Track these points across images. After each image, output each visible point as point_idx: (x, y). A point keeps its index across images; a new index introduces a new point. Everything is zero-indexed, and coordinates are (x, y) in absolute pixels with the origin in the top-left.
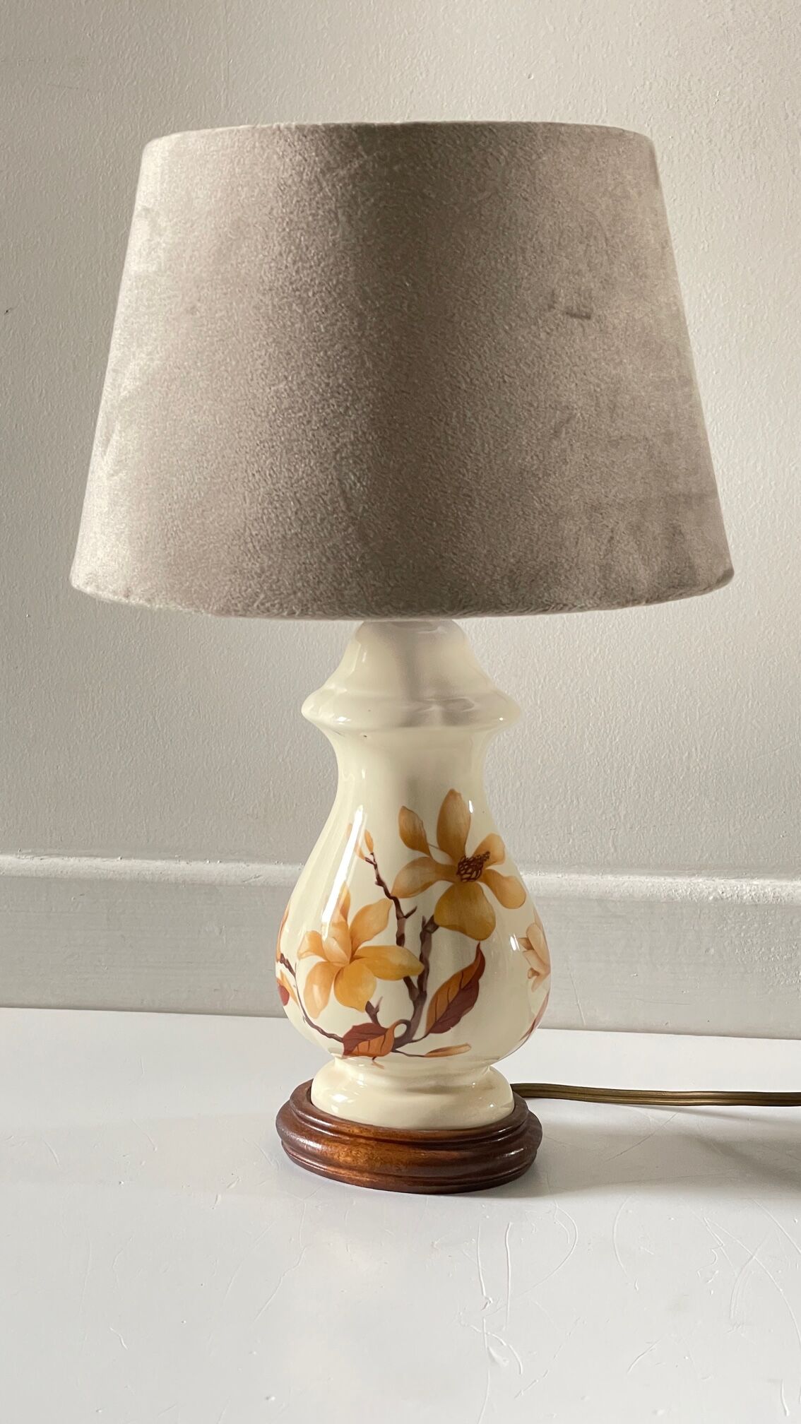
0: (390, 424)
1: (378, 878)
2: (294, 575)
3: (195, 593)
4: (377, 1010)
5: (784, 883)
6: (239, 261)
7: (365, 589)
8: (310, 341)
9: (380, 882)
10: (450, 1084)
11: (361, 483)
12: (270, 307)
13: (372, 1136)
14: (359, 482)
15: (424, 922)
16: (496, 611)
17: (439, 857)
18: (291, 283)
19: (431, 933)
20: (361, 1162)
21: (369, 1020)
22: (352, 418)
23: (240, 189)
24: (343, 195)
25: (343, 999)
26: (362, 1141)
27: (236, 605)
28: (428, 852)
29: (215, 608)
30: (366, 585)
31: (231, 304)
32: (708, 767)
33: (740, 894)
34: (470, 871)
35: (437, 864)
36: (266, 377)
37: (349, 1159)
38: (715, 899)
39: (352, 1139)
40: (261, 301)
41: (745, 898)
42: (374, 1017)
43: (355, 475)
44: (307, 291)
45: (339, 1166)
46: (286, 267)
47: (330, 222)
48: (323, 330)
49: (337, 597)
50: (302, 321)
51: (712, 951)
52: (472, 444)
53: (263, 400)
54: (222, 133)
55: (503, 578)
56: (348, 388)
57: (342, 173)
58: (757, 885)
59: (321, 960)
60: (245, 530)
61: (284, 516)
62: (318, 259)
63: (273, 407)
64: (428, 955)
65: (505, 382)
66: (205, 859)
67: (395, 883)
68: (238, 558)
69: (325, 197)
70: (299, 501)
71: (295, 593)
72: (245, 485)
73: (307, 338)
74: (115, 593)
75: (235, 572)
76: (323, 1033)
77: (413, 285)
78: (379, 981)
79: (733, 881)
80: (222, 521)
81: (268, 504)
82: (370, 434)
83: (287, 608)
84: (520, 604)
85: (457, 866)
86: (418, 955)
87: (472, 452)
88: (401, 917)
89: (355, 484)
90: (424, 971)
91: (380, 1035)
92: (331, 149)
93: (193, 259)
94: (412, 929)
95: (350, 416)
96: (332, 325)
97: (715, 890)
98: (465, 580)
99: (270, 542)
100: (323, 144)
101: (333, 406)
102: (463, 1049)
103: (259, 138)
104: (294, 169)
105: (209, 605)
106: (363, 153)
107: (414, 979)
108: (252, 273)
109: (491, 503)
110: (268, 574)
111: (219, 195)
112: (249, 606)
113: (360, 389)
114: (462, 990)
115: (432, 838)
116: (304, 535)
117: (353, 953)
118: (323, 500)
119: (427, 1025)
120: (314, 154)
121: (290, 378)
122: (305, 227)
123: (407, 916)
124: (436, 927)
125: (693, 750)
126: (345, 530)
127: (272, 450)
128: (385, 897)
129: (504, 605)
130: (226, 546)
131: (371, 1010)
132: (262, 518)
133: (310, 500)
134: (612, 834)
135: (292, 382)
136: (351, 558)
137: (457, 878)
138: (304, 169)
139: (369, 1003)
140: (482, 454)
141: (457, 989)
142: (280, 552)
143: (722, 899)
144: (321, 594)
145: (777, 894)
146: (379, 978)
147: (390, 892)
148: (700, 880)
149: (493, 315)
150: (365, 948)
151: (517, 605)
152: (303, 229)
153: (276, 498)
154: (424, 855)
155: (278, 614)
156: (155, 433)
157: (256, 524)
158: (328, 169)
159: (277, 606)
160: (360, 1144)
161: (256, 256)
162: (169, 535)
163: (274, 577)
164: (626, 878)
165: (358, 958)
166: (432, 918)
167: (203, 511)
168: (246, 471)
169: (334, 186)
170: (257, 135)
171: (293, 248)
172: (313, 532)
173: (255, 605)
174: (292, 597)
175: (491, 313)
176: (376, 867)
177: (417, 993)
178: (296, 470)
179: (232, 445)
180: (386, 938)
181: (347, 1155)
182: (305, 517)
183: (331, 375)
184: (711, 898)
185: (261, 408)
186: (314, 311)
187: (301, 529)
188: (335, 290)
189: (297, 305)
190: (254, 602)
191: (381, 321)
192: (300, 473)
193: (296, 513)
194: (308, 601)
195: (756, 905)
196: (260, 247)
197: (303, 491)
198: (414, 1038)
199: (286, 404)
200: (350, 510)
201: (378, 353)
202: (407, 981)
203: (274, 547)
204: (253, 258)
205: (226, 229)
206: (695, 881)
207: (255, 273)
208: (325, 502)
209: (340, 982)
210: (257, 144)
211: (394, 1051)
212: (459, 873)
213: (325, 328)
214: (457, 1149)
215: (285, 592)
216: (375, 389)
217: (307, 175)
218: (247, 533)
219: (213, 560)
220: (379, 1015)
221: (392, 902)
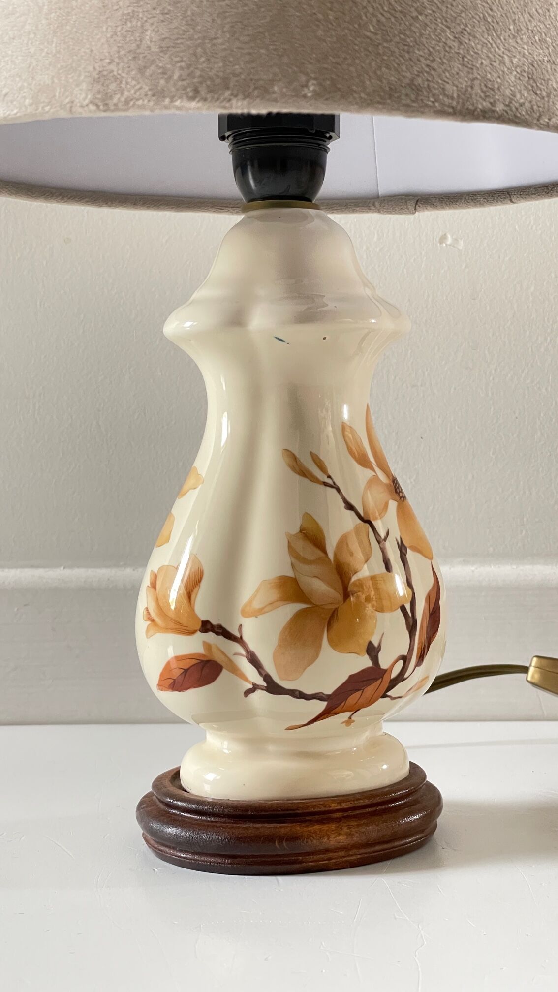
1: (346, 503)
4: (378, 649)
9: (350, 506)
15: (398, 544)
17: (381, 475)
19: (405, 555)
21: (369, 664)
25: (338, 645)
28: (372, 471)
35: (382, 481)
42: (375, 659)
59: (303, 606)
76: (303, 695)
85: (392, 485)
86: (404, 580)
88: (380, 542)
90: (411, 597)
91: (376, 679)
94: (392, 552)
102: (424, 682)
107: (408, 607)
114: (431, 615)
115: (371, 457)
117: (344, 589)
119: (416, 657)
123: (385, 540)
124: (406, 549)
128: (359, 521)
131: (372, 651)
137: (397, 497)
139: (370, 643)
141: (428, 614)
147: (362, 515)
150: (356, 581)
154: (372, 474)
165: (352, 594)
166: (402, 540)
176: (338, 490)
177: (411, 625)
180: (374, 565)
198: (404, 676)
202: (403, 609)
209: (336, 626)
211: (382, 696)
212: (396, 491)
220: (380, 655)
221: (367, 525)
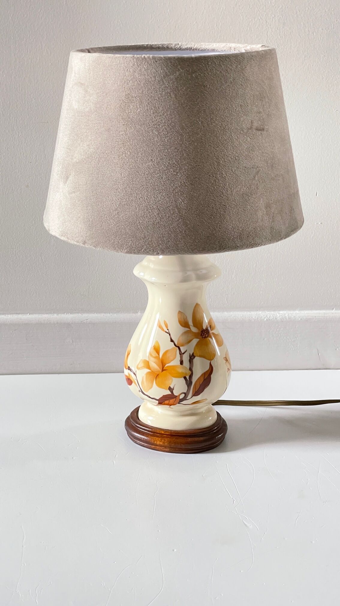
0: (194, 179)
1: (171, 339)
2: (158, 238)
3: (116, 245)
4: (173, 389)
5: (292, 312)
6: (129, 112)
7: (187, 244)
8: (161, 145)
9: (172, 341)
10: (196, 412)
11: (184, 202)
12: (144, 131)
13: (169, 434)
14: (183, 202)
15: (190, 355)
16: (235, 249)
17: (194, 330)
18: (153, 122)
19: (193, 359)
20: (166, 444)
21: (170, 393)
22: (179, 177)
23: (128, 81)
24: (173, 86)
25: (159, 385)
26: (165, 436)
27: (134, 250)
28: (190, 328)
29: (125, 251)
30: (187, 242)
31: (126, 129)
32: (263, 270)
33: (276, 318)
34: (205, 334)
35: (193, 332)
36: (143, 160)
37: (161, 443)
38: (267, 320)
39: (161, 435)
40: (140, 128)
41: (278, 319)
42: (172, 392)
43: (181, 199)
44: (159, 125)
45: (157, 445)
46: (150, 115)
47: (168, 97)
48: (166, 141)
49: (176, 247)
50: (158, 137)
51: (266, 339)
52: (225, 185)
53: (142, 169)
54: (119, 57)
55: (237, 236)
56: (177, 164)
57: (172, 77)
58: (282, 313)
59: (150, 371)
60: (137, 221)
61: (153, 215)
62: (163, 112)
63: (147, 172)
64: (192, 368)
65: (236, 159)
66: (64, 313)
67: (178, 341)
68: (134, 232)
69: (166, 87)
70: (159, 209)
71: (159, 246)
72: (136, 202)
73: (160, 144)
74: (77, 242)
75: (133, 237)
76: (150, 397)
77: (201, 123)
78: (173, 378)
79: (273, 312)
80: (126, 217)
81: (146, 210)
82: (187, 183)
83: (155, 251)
84: (244, 246)
85: (200, 332)
86: (188, 368)
87: (225, 188)
88: (181, 354)
89: (181, 203)
90: (191, 374)
91: (174, 398)
92: (167, 67)
93: (108, 109)
94: (186, 358)
95: (179, 176)
96: (170, 139)
97: (267, 316)
98: (224, 238)
99: (148, 225)
100: (164, 65)
101: (172, 172)
102: (204, 400)
103: (136, 61)
104: (152, 75)
105: (123, 250)
106: (180, 69)
107: (188, 377)
108: (135, 117)
109: (232, 208)
110: (147, 238)
111: (119, 84)
112: (140, 251)
113: (182, 165)
114: (204, 380)
115: (191, 323)
116: (162, 223)
117: (163, 368)
118: (169, 209)
119: (192, 393)
120: (160, 69)
121: (153, 160)
122: (158, 99)
123: (184, 353)
124: (194, 357)
125: (258, 263)
126: (178, 221)
127: (147, 189)
128: (175, 346)
129: (238, 247)
130: (129, 227)
131: (171, 389)
132: (144, 216)
133: (164, 209)
134: (226, 296)
135: (154, 162)
136: (181, 232)
137: (201, 337)
138: (156, 75)
139: (170, 387)
140: (229, 188)
141: (203, 379)
142: (152, 229)
143: (269, 319)
144: (169, 246)
145: (290, 317)
146: (174, 377)
147: (176, 344)
148: (260, 312)
149: (231, 133)
150: (167, 366)
151: (243, 246)
152: (157, 100)
153: (149, 208)
154: (188, 329)
155: (152, 254)
156: (93, 179)
157: (141, 218)
158: (166, 75)
159: (152, 251)
160: (164, 437)
161: (137, 110)
162: (103, 221)
163: (150, 239)
164: (232, 313)
165: (165, 370)
166: (193, 354)
167: (118, 212)
168: (136, 197)
169: (169, 82)
170: (135, 60)
171: (153, 107)
172: (165, 222)
173: (142, 250)
174: (158, 247)
175: (230, 132)
176: (170, 335)
177: (189, 382)
178: (157, 197)
179: (129, 186)
180: (176, 362)
181: (160, 442)
182: (162, 216)
183: (170, 159)
184: (265, 319)
185: (142, 172)
186: (162, 133)
187: (160, 220)
188: (171, 125)
189: (155, 131)
190: (141, 249)
191: (190, 137)
192: (159, 198)
193: (158, 214)
194: (164, 249)
195: (282, 322)
196: (138, 106)
197: (161, 206)
198: (187, 399)
199: (152, 171)
200: (180, 213)
201: (188, 150)
202: (185, 378)
203: (149, 228)
204: (136, 111)
205: (122, 98)
206: (258, 313)
207: (137, 117)
208: (170, 210)
209: (158, 379)
210: (135, 63)
211: (179, 403)
212: (201, 335)
213: (167, 140)
214: (202, 437)
215: (154, 245)
216: (188, 165)
217: (158, 77)
218: (138, 222)
219: (123, 232)
220: (174, 391)
221: (177, 348)
